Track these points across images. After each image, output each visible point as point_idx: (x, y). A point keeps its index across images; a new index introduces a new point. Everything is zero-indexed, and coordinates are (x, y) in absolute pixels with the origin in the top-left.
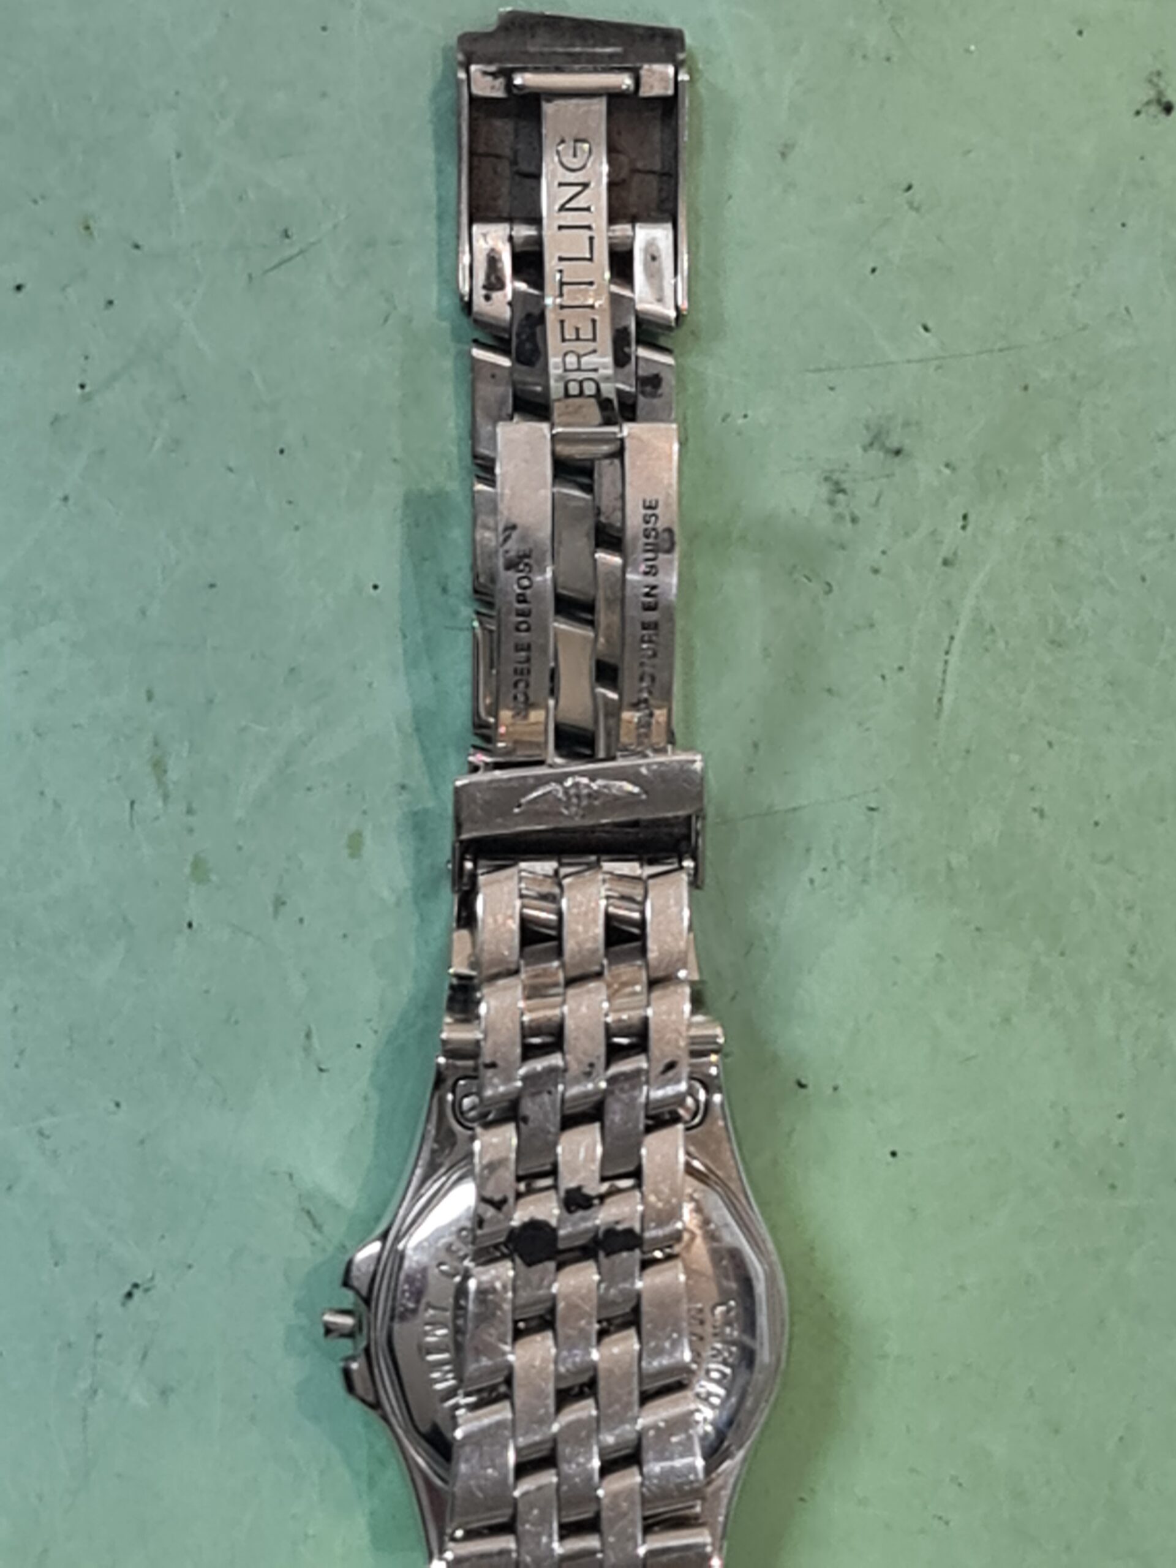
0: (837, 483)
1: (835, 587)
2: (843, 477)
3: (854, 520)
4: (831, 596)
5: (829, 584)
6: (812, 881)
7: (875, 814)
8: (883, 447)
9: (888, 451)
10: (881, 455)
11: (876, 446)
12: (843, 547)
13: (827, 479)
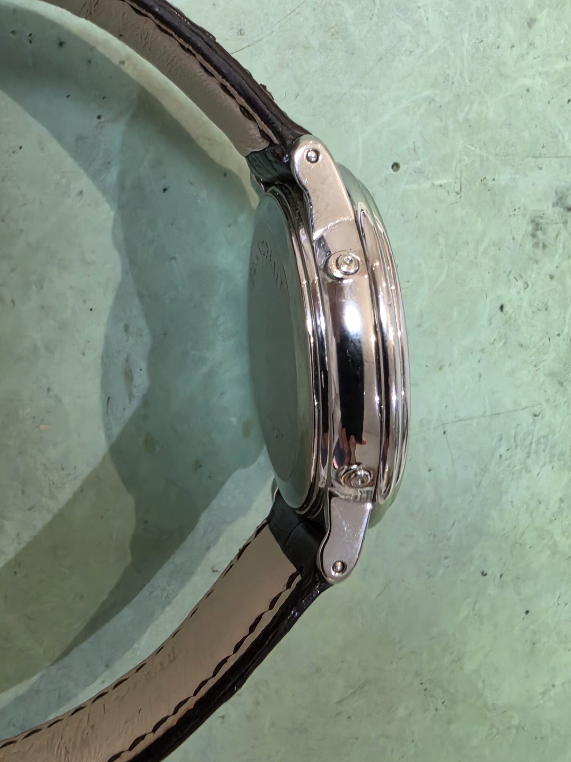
0: (537, 224)
1: (530, 286)
2: (542, 221)
3: (544, 246)
4: (527, 290)
5: (526, 283)
6: (501, 456)
7: (537, 418)
8: (562, 204)
9: (564, 208)
10: (562, 210)
11: (559, 204)
12: (537, 262)
13: (533, 221)
